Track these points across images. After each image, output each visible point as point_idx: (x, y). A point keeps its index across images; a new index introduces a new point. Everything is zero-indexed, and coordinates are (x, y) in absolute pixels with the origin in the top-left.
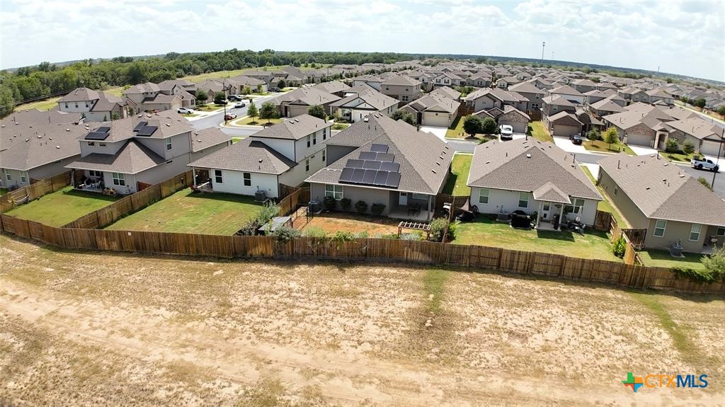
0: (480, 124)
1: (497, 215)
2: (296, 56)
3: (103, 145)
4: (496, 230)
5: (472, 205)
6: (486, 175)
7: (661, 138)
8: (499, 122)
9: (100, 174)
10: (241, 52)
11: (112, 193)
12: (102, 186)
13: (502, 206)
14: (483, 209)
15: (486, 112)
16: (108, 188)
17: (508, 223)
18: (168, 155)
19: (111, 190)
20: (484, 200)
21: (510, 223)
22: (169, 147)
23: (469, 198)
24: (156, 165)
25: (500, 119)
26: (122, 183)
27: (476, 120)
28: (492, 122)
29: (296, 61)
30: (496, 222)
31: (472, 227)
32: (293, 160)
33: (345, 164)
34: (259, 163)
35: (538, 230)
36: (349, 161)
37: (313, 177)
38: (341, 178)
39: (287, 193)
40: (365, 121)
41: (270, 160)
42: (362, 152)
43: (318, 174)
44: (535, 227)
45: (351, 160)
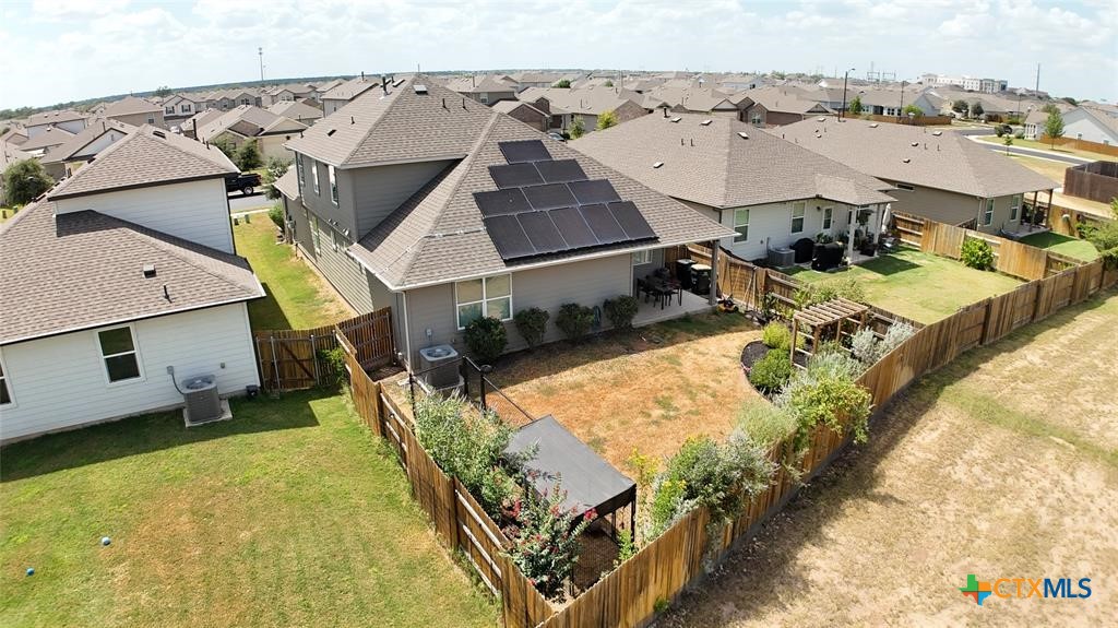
13: (768, 239)
17: (804, 269)
32: (228, 249)
33: (475, 210)
34: (147, 281)
35: (856, 264)
36: (480, 198)
37: (411, 268)
38: (500, 249)
39: (286, 357)
40: (418, 93)
41: (185, 260)
42: (491, 169)
43: (417, 257)
44: (848, 260)
45: (483, 193)
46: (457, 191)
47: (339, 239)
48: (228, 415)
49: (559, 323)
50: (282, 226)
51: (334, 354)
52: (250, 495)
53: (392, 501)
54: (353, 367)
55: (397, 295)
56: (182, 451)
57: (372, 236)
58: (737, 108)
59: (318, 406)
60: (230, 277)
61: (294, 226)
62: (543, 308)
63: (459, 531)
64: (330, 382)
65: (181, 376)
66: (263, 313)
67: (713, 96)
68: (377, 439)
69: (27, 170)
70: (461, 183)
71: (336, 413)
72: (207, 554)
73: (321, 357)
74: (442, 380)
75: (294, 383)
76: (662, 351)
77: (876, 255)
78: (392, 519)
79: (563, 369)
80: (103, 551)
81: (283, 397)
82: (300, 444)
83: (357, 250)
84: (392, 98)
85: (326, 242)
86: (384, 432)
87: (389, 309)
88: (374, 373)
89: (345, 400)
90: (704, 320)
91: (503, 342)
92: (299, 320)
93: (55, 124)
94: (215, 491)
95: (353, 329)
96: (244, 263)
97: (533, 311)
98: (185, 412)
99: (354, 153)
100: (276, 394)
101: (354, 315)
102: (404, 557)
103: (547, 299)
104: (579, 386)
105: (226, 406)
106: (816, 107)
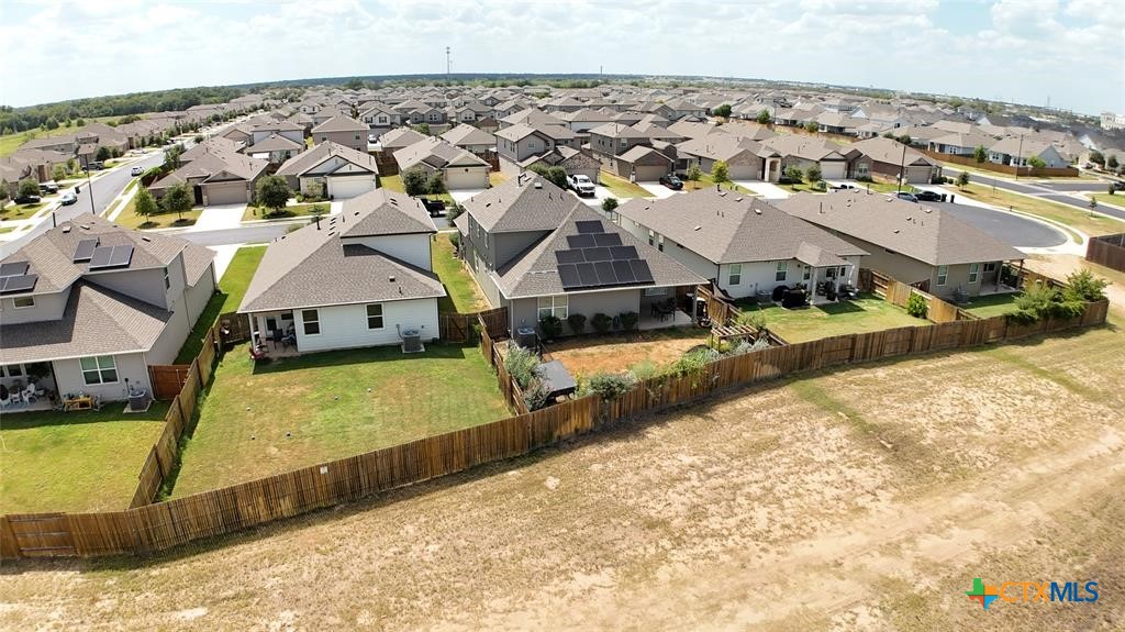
2: (48, 112)
3: (29, 302)
7: (773, 165)
9: (41, 370)
11: (83, 404)
12: (53, 395)
13: (757, 284)
14: (735, 292)
16: (71, 397)
17: (776, 306)
18: (169, 300)
19: (82, 399)
20: (735, 281)
22: (168, 284)
24: (163, 324)
26: (110, 377)
29: (50, 119)
32: (427, 268)
33: (554, 260)
34: (391, 283)
35: (817, 306)
36: (558, 254)
37: (516, 289)
38: (564, 282)
39: (453, 326)
40: (537, 188)
41: (409, 275)
42: (568, 238)
43: (520, 283)
44: (811, 303)
45: (561, 252)
46: (547, 249)
47: (487, 265)
48: (423, 350)
49: (593, 323)
50: (457, 245)
51: (477, 327)
52: (431, 381)
53: (491, 390)
54: (484, 334)
55: (509, 301)
56: (402, 362)
57: (502, 269)
58: (845, 158)
59: (466, 351)
60: (430, 284)
61: (465, 249)
62: (585, 314)
63: (512, 398)
64: (473, 341)
65: (402, 330)
66: (445, 304)
67: (825, 147)
68: (490, 366)
69: (275, 184)
70: (550, 245)
71: (474, 355)
72: (412, 398)
73: (470, 328)
74: (525, 342)
75: (455, 340)
76: (646, 344)
77: (837, 300)
78: (489, 396)
79: (588, 346)
80: (368, 394)
81: (450, 345)
82: (455, 365)
83: (494, 276)
84: (522, 189)
85: (481, 266)
86: (493, 363)
87: (506, 308)
88: (497, 339)
89: (480, 349)
90: (684, 330)
91: (559, 330)
92: (462, 308)
93: (278, 132)
94: (415, 378)
95: (487, 315)
96: (436, 277)
97: (578, 315)
98: (403, 347)
99: (497, 224)
100: (446, 343)
101: (492, 308)
102: (490, 407)
103: (588, 311)
104: (592, 355)
105: (422, 346)
106: (920, 160)
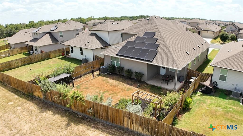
0: (228, 37)
1: (231, 92)
3: (37, 35)
4: (229, 106)
5: (213, 81)
6: (227, 59)
8: (238, 37)
10: (145, 16)
13: (237, 85)
14: (222, 85)
15: (232, 32)
17: (239, 100)
18: (60, 39)
20: (223, 78)
21: (241, 101)
22: (61, 36)
23: (212, 75)
24: (52, 43)
25: (238, 36)
26: (37, 51)
27: (226, 34)
28: (234, 36)
30: (230, 99)
31: (209, 100)
32: (108, 43)
36: (128, 42)
37: (105, 51)
38: (118, 52)
90: (163, 91)
